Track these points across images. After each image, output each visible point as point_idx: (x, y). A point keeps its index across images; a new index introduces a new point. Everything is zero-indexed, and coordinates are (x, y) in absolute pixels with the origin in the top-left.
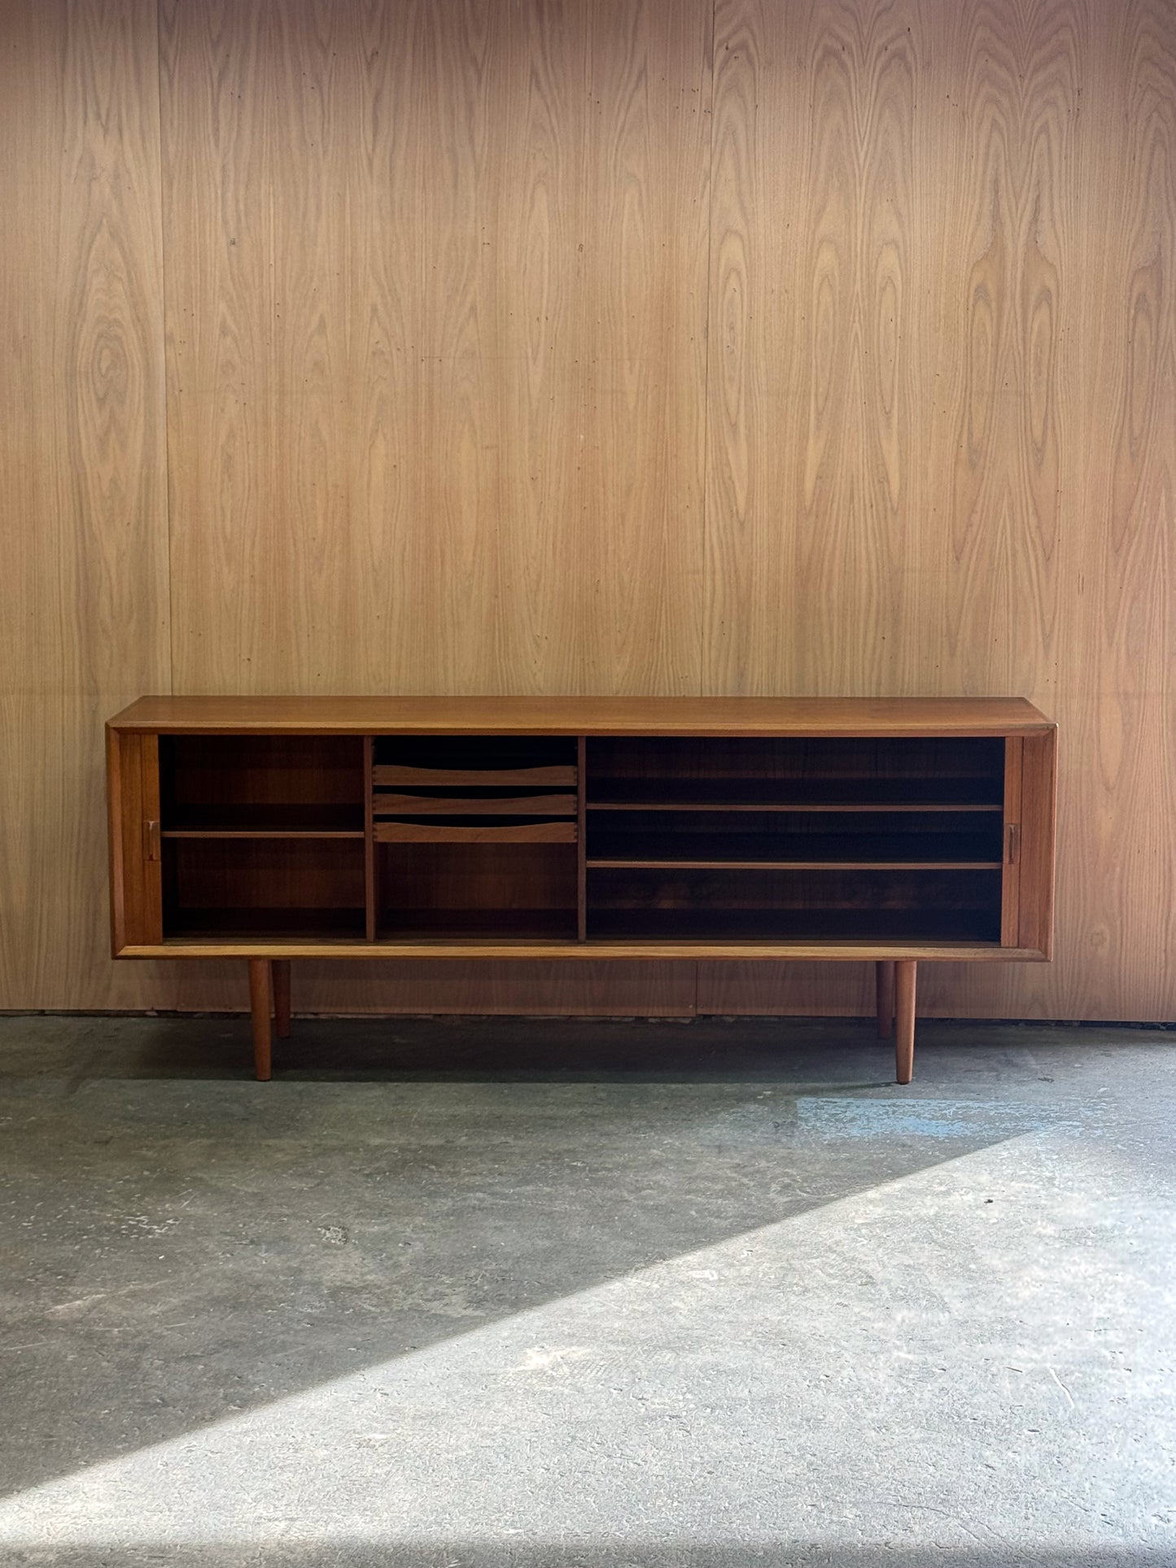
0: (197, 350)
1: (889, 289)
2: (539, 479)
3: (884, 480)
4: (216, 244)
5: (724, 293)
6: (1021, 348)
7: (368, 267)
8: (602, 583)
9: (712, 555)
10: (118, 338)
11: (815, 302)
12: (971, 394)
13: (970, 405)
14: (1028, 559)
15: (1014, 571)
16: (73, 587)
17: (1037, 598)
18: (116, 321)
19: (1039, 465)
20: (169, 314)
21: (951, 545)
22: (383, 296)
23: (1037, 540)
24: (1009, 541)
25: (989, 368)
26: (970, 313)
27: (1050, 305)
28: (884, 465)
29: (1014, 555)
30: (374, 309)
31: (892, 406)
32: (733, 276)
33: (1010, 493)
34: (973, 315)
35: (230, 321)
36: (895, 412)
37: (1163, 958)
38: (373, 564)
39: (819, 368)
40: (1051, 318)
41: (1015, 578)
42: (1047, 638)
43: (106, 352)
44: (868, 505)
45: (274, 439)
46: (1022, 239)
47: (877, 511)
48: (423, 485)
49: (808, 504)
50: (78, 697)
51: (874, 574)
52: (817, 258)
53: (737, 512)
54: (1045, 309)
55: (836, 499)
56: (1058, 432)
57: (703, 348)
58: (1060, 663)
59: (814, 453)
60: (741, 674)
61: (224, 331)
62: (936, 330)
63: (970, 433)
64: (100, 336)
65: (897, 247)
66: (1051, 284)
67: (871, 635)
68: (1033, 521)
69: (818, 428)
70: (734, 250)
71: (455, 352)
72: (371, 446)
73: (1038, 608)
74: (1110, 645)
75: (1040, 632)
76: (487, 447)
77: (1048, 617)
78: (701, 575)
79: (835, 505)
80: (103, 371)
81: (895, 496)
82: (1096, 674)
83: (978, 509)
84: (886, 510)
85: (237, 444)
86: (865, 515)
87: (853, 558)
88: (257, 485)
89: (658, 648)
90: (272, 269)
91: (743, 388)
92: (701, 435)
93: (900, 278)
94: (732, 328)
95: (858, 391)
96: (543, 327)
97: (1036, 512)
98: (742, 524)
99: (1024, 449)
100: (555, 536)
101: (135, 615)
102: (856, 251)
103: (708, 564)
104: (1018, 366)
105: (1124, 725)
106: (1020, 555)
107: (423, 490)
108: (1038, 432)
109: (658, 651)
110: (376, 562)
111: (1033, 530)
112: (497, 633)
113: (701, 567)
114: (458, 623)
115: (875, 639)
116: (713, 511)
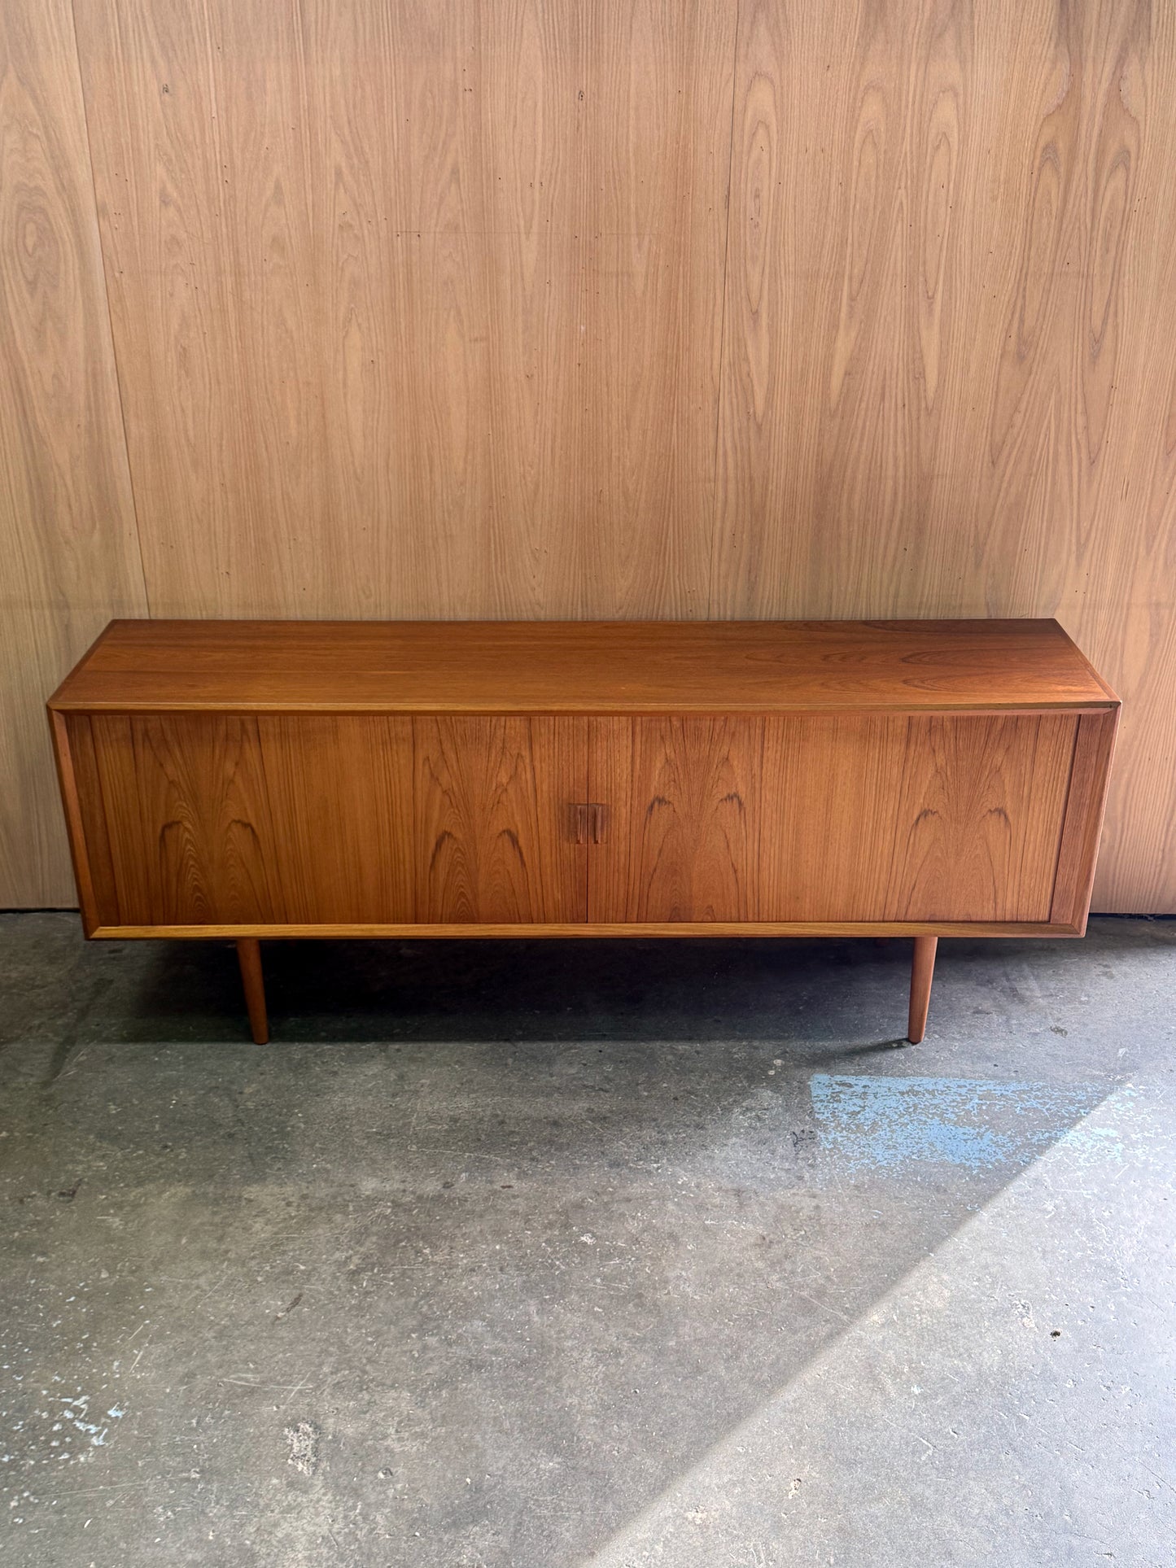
0: (135, 223)
1: (943, 148)
2: (536, 377)
3: (920, 376)
4: (146, 92)
5: (749, 152)
6: (1088, 220)
7: (329, 120)
8: (605, 493)
9: (725, 462)
10: (43, 211)
11: (856, 163)
12: (1027, 274)
13: (1025, 289)
14: (1070, 463)
15: (1054, 476)
16: (27, 495)
17: (1075, 504)
18: (37, 188)
19: (1095, 357)
20: (99, 180)
21: (987, 448)
22: (349, 157)
23: (1083, 443)
24: (1052, 442)
25: (1049, 244)
26: (1034, 179)
27: (1128, 169)
28: (922, 358)
29: (1056, 460)
30: (339, 173)
31: (935, 290)
32: (761, 131)
33: (1059, 389)
34: (1038, 180)
35: (170, 187)
36: (939, 296)
38: (355, 472)
39: (856, 245)
40: (1127, 186)
41: (1054, 484)
42: (1081, 547)
43: (31, 227)
44: (900, 405)
45: (233, 328)
46: (1105, 85)
47: (909, 410)
48: (405, 381)
49: (833, 405)
50: (47, 612)
51: (901, 481)
52: (861, 107)
53: (755, 413)
54: (1120, 174)
55: (865, 399)
56: (1119, 320)
57: (723, 221)
58: (1092, 574)
59: (844, 346)
60: (752, 587)
61: (165, 201)
62: (994, 199)
63: (1022, 321)
64: (21, 207)
65: (956, 95)
66: (1131, 143)
67: (892, 545)
68: (1081, 421)
69: (851, 315)
70: (763, 97)
71: (436, 226)
72: (344, 337)
73: (1075, 515)
74: (1148, 553)
75: (1074, 541)
76: (476, 340)
77: (1085, 524)
78: (713, 484)
79: (863, 405)
80: (30, 250)
81: (931, 394)
82: (1129, 584)
83: (1023, 406)
84: (919, 410)
85: (192, 335)
86: (896, 415)
87: (879, 464)
88: (219, 383)
89: (664, 562)
90: (215, 122)
91: (767, 270)
92: (718, 324)
93: (956, 135)
94: (757, 196)
95: (899, 272)
96: (537, 195)
97: (1086, 412)
98: (759, 427)
99: (1080, 340)
100: (554, 440)
101: (98, 526)
102: (907, 102)
103: (721, 471)
104: (1083, 243)
105: (1151, 635)
106: (1063, 458)
107: (406, 390)
108: (1097, 322)
109: (664, 565)
110: (359, 471)
111: (1080, 430)
112: (493, 546)
113: (712, 475)
114: (451, 536)
115: (897, 549)
116: (728, 413)
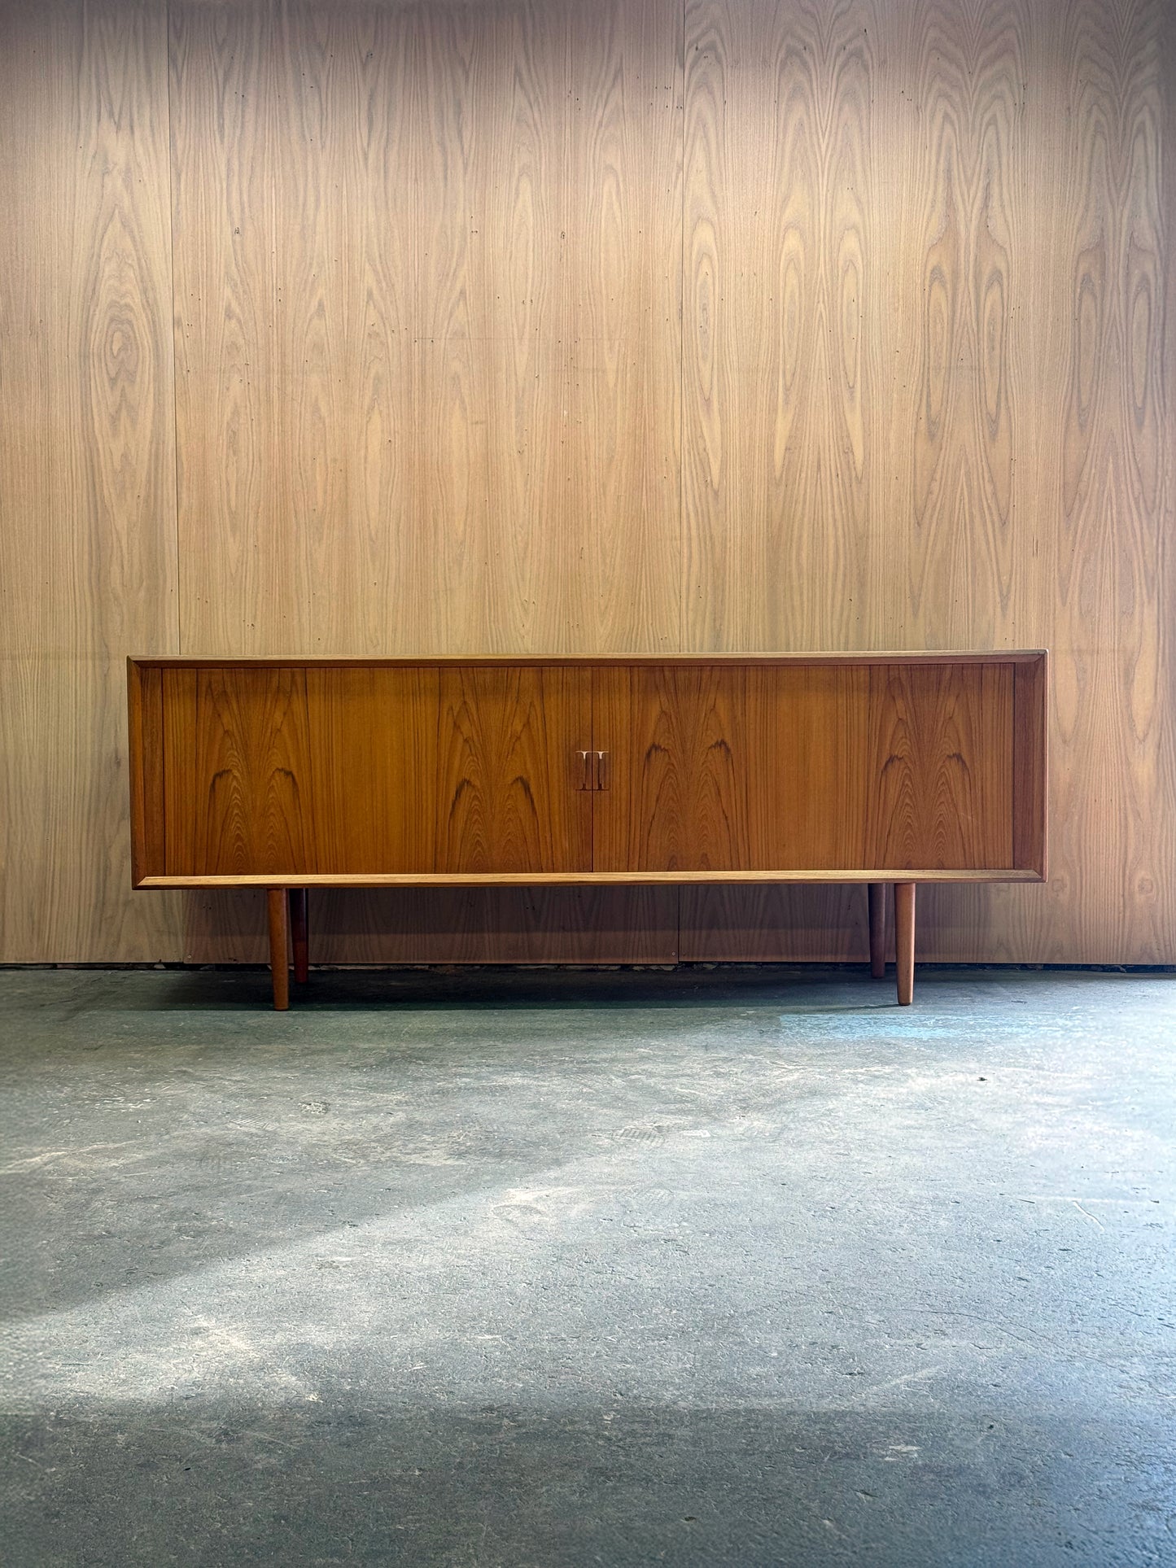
0: (204, 332)
1: (851, 271)
2: (526, 453)
3: (848, 451)
4: (221, 232)
5: (697, 277)
6: (974, 325)
7: (364, 255)
8: (586, 550)
9: (689, 522)
10: (130, 323)
11: (782, 284)
12: (929, 368)
13: (928, 380)
14: (984, 524)
15: (972, 537)
16: (86, 557)
17: (994, 560)
18: (127, 306)
19: (994, 435)
20: (177, 298)
21: (912, 512)
22: (379, 282)
23: (993, 506)
24: (967, 507)
25: (944, 344)
26: (927, 295)
27: (1001, 286)
28: (848, 436)
29: (972, 521)
30: (370, 294)
31: (855, 382)
32: (705, 261)
33: (967, 461)
34: (930, 295)
35: (234, 305)
36: (858, 385)
37: (1121, 904)
38: (370, 534)
39: (787, 347)
40: (1002, 298)
41: (973, 543)
42: (1005, 598)
43: (118, 335)
44: (834, 474)
45: (276, 416)
46: (974, 223)
47: (842, 480)
48: (417, 457)
49: (778, 474)
50: (90, 663)
51: (841, 541)
52: (783, 243)
53: (712, 482)
54: (996, 289)
55: (804, 471)
56: (1011, 404)
57: (678, 329)
58: (1017, 622)
59: (782, 427)
60: (717, 634)
61: (229, 315)
62: (896, 310)
63: (929, 406)
64: (112, 320)
65: (858, 232)
66: (1002, 266)
67: (839, 597)
68: (989, 488)
69: (787, 402)
70: (705, 235)
71: (447, 333)
72: (368, 422)
73: (995, 570)
74: (1064, 604)
75: (997, 592)
76: (477, 423)
77: (1005, 578)
78: (678, 542)
79: (803, 475)
80: (115, 353)
81: (859, 467)
82: (1052, 632)
83: (938, 477)
84: (851, 479)
85: (241, 421)
86: (831, 483)
87: (820, 525)
88: (260, 461)
89: (639, 611)
90: (274, 255)
91: (715, 366)
92: (677, 409)
93: (860, 262)
94: (705, 309)
95: (823, 367)
96: (528, 310)
97: (992, 481)
98: (716, 493)
99: (980, 420)
100: (541, 506)
101: (144, 583)
102: (820, 237)
103: (685, 531)
104: (972, 344)
105: (1078, 680)
106: (977, 520)
107: (416, 463)
108: (992, 405)
109: (638, 614)
110: (373, 533)
111: (989, 496)
112: (487, 598)
113: (678, 534)
114: (450, 589)
115: (843, 601)
116: (689, 483)
